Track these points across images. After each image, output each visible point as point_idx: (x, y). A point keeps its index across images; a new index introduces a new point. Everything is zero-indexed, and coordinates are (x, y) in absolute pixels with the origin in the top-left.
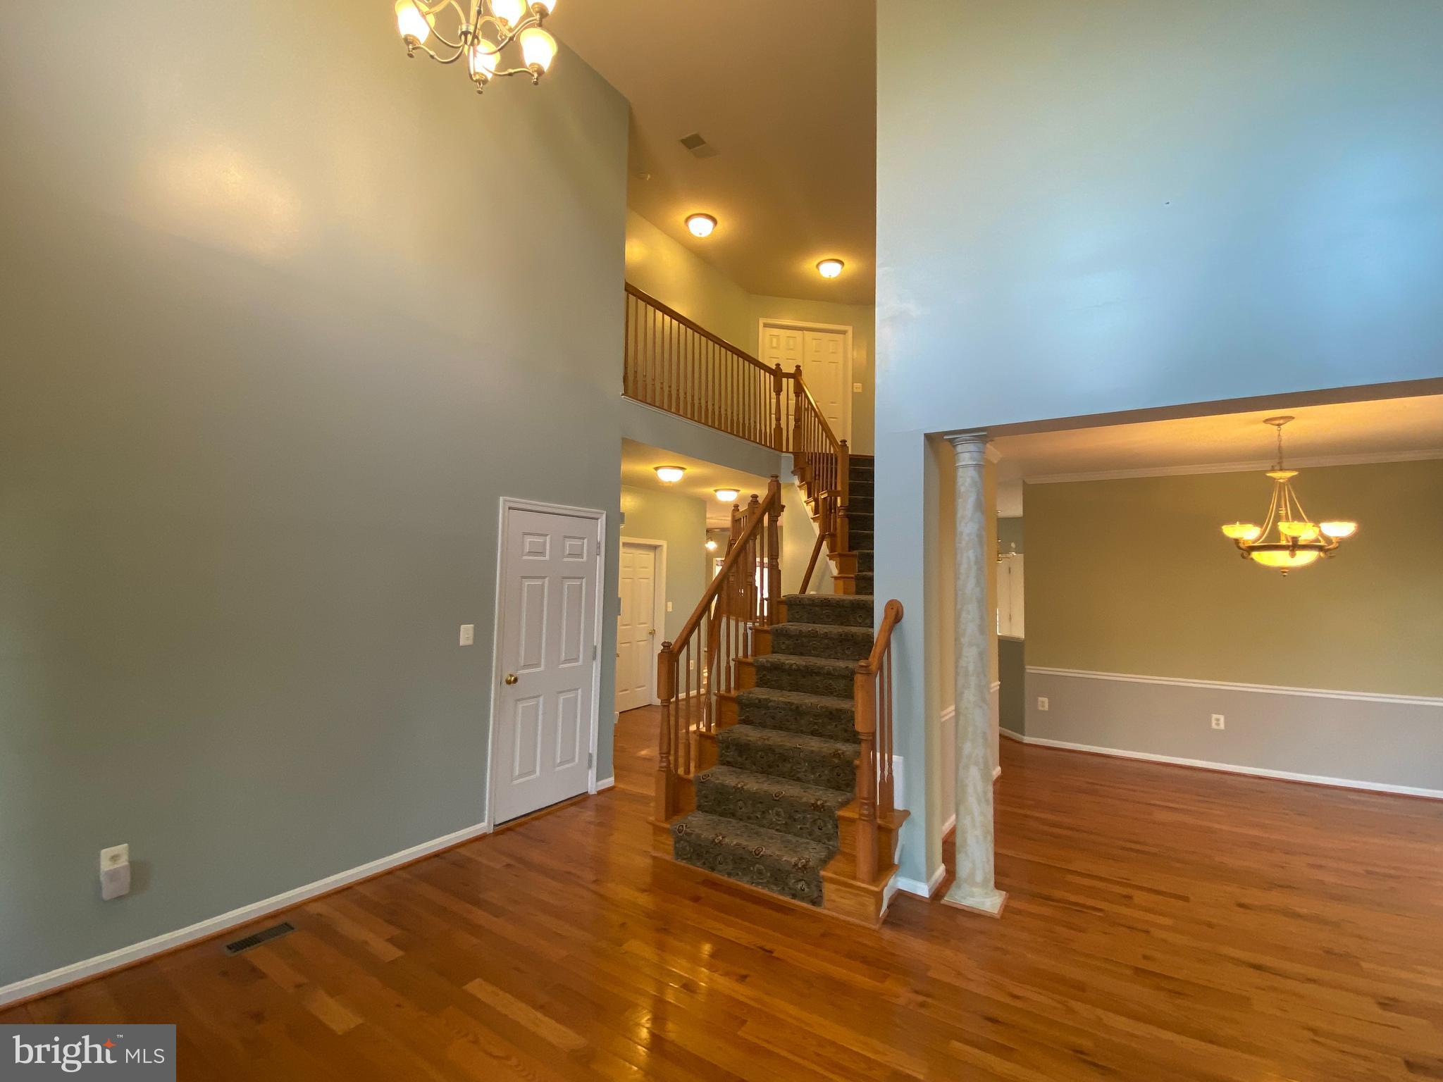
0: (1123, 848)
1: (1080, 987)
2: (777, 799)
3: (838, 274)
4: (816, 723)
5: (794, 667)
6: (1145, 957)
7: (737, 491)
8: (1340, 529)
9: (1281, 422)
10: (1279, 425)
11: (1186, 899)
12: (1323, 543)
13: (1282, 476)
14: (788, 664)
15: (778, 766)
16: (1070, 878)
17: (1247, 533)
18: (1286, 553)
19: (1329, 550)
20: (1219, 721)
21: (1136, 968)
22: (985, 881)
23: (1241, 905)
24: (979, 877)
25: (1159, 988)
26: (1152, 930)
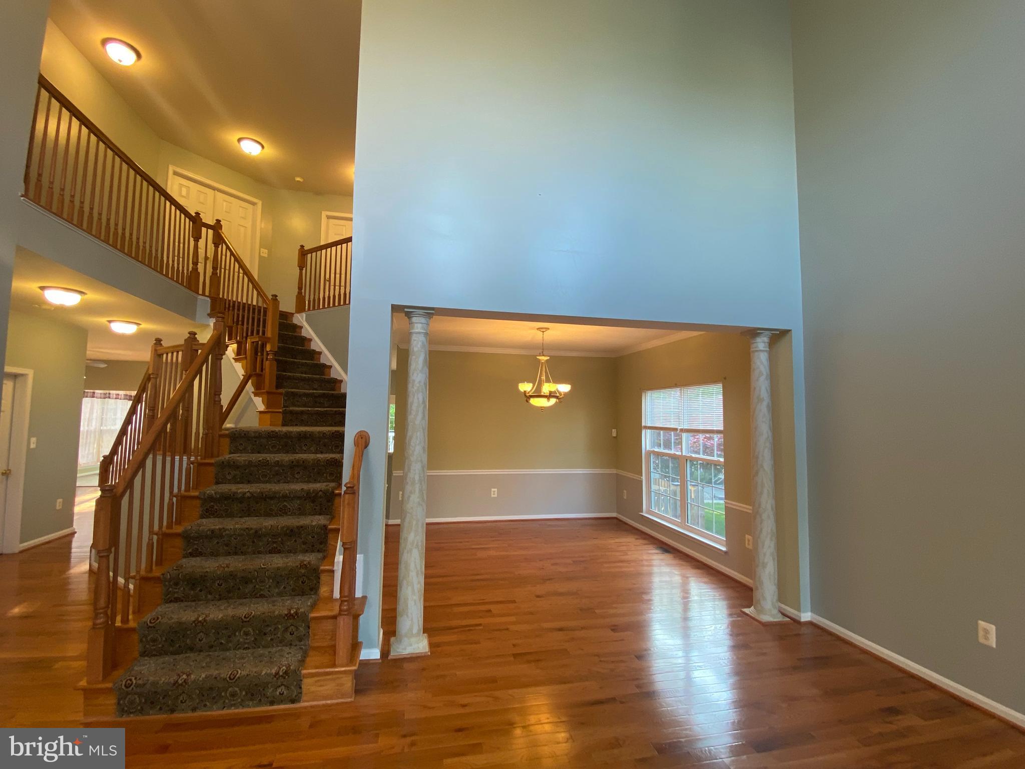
0: (472, 581)
1: (494, 680)
2: (248, 619)
3: (258, 154)
4: (274, 542)
5: (248, 494)
6: (514, 645)
7: (138, 324)
8: (565, 388)
9: (544, 330)
10: (543, 332)
11: (514, 602)
12: (558, 395)
13: (543, 359)
14: (240, 492)
15: (239, 589)
16: (456, 610)
17: (526, 387)
18: (545, 400)
19: (560, 398)
20: (494, 492)
21: (513, 655)
22: (419, 630)
23: (538, 596)
24: (415, 631)
25: (529, 662)
26: (508, 627)
